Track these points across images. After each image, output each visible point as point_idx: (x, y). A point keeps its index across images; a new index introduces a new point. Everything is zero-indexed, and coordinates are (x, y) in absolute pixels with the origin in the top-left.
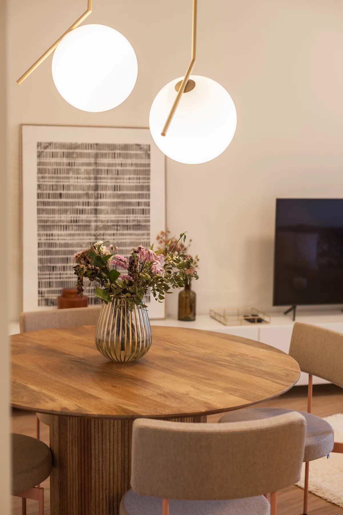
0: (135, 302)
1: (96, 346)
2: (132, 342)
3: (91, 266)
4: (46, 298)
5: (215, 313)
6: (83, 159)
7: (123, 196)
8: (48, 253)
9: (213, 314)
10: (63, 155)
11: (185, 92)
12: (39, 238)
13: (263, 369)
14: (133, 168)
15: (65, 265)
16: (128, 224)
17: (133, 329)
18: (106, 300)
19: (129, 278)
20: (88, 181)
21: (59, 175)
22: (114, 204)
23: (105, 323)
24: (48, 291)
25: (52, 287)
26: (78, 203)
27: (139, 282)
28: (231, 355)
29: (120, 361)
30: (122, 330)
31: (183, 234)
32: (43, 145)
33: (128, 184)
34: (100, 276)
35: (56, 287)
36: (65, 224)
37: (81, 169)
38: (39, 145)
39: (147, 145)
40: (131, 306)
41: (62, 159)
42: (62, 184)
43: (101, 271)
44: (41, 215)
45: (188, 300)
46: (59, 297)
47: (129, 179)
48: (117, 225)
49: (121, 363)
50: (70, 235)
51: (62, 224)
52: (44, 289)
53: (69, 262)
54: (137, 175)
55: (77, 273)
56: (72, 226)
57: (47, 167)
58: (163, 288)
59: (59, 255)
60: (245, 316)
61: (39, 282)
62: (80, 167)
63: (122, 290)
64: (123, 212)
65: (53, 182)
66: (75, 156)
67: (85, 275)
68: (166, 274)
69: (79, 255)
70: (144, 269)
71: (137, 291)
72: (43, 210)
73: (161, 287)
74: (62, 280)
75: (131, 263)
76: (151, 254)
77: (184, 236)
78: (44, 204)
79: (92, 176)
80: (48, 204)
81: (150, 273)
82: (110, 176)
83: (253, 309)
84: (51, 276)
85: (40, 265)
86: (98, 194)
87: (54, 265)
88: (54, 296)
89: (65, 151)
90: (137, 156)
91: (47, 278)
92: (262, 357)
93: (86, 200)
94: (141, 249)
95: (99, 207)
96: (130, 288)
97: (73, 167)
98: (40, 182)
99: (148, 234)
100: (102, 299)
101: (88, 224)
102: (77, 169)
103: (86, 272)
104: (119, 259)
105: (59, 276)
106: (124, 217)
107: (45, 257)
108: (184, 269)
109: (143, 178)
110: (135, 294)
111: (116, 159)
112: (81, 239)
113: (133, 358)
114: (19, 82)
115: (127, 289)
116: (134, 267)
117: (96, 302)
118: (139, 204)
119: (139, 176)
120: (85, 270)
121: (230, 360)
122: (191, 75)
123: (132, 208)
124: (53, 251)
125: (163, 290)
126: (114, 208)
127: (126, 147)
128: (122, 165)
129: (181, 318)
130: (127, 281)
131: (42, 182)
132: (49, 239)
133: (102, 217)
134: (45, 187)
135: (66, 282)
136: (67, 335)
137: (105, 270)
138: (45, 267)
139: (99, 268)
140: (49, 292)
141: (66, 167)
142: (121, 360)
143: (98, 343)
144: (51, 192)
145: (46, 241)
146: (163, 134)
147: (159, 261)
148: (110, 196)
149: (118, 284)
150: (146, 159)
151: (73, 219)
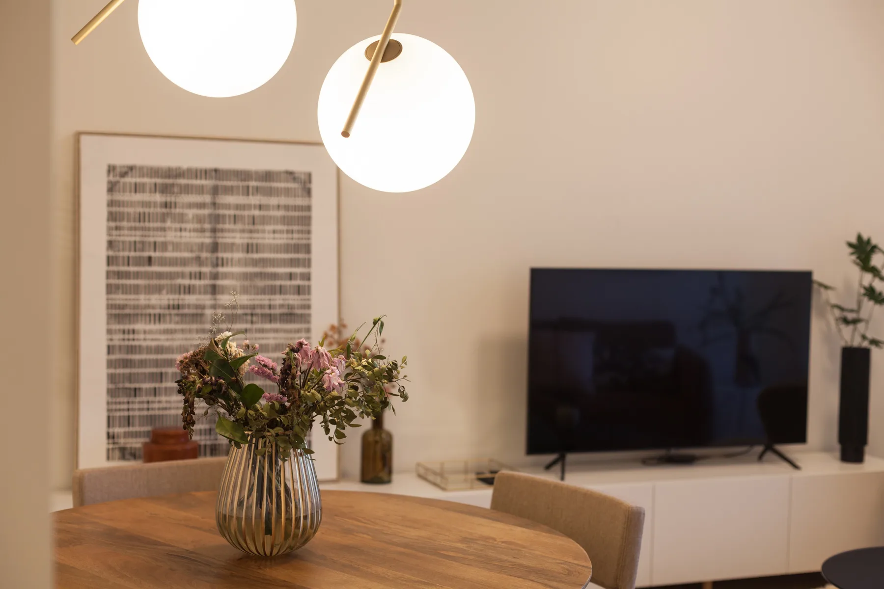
0: (290, 444)
1: (217, 528)
2: (287, 519)
3: (209, 378)
4: (122, 445)
5: (427, 469)
6: (190, 195)
7: (264, 262)
8: (126, 363)
9: (422, 471)
10: (155, 188)
11: (383, 60)
12: (110, 337)
13: (524, 562)
14: (280, 213)
15: (157, 385)
16: (272, 312)
17: (287, 496)
18: (237, 439)
19: (281, 399)
20: (200, 234)
21: (147, 224)
22: (246, 276)
23: (235, 484)
24: (125, 433)
25: (133, 426)
26: (182, 275)
27: (299, 406)
28: (464, 540)
29: (262, 553)
30: (267, 496)
31: (379, 320)
32: (118, 170)
33: (272, 241)
34: (227, 397)
35: (140, 425)
36: (157, 311)
37: (186, 215)
38: (111, 169)
39: (305, 174)
40: (284, 451)
41: (153, 194)
42: (152, 239)
43: (229, 388)
44: (113, 296)
45: (379, 447)
46: (145, 445)
47: (274, 232)
48: (252, 314)
49: (264, 559)
50: (166, 332)
51: (152, 311)
52: (117, 430)
53: (164, 379)
54: (288, 224)
55: (182, 391)
56: (170, 315)
57: (126, 210)
58: (344, 416)
59: (146, 367)
60: (478, 473)
61: (109, 417)
62: (186, 211)
63: (268, 421)
64: (264, 291)
65: (135, 236)
66: (176, 190)
67: (199, 394)
68: (350, 391)
69: (186, 358)
70: (309, 383)
71: (295, 422)
72: (117, 287)
73: (340, 416)
74: (151, 413)
75: (285, 370)
76: (322, 353)
77: (379, 322)
78: (120, 275)
79: (207, 226)
80: (127, 275)
81: (320, 389)
82: (239, 226)
83: (491, 461)
84: (131, 406)
85: (112, 386)
86: (217, 258)
87: (137, 385)
88: (136, 443)
89: (159, 181)
90: (287, 192)
91: (123, 410)
92: (519, 542)
93: (195, 269)
94: (304, 346)
95: (220, 282)
96: (282, 417)
97: (173, 210)
98: (112, 235)
99: (308, 330)
100: (231, 437)
101: (199, 311)
102: (179, 214)
103: (200, 389)
104: (263, 363)
105: (145, 406)
106: (264, 300)
107: (121, 371)
108: (383, 381)
109: (299, 232)
110: (291, 429)
111: (251, 197)
112: (186, 339)
113: (286, 550)
114: (76, 41)
115: (278, 419)
116: (291, 379)
117: (214, 452)
118: (291, 276)
119: (290, 228)
120: (199, 385)
121: (465, 548)
122: (393, 33)
123: (278, 283)
124: (134, 360)
125: (344, 421)
126: (247, 283)
127: (268, 176)
128: (260, 207)
129: (366, 479)
130: (277, 405)
131: (116, 236)
132: (129, 340)
133: (225, 299)
134: (121, 244)
135: (159, 416)
136: (161, 509)
137: (236, 384)
138: (119, 389)
139: (224, 382)
140: (127, 435)
141: (159, 210)
142: (265, 554)
143: (221, 522)
144: (132, 254)
145: (122, 343)
146: (346, 134)
147: (336, 368)
148: (240, 262)
149: (261, 411)
150: (302, 196)
151: (171, 303)
